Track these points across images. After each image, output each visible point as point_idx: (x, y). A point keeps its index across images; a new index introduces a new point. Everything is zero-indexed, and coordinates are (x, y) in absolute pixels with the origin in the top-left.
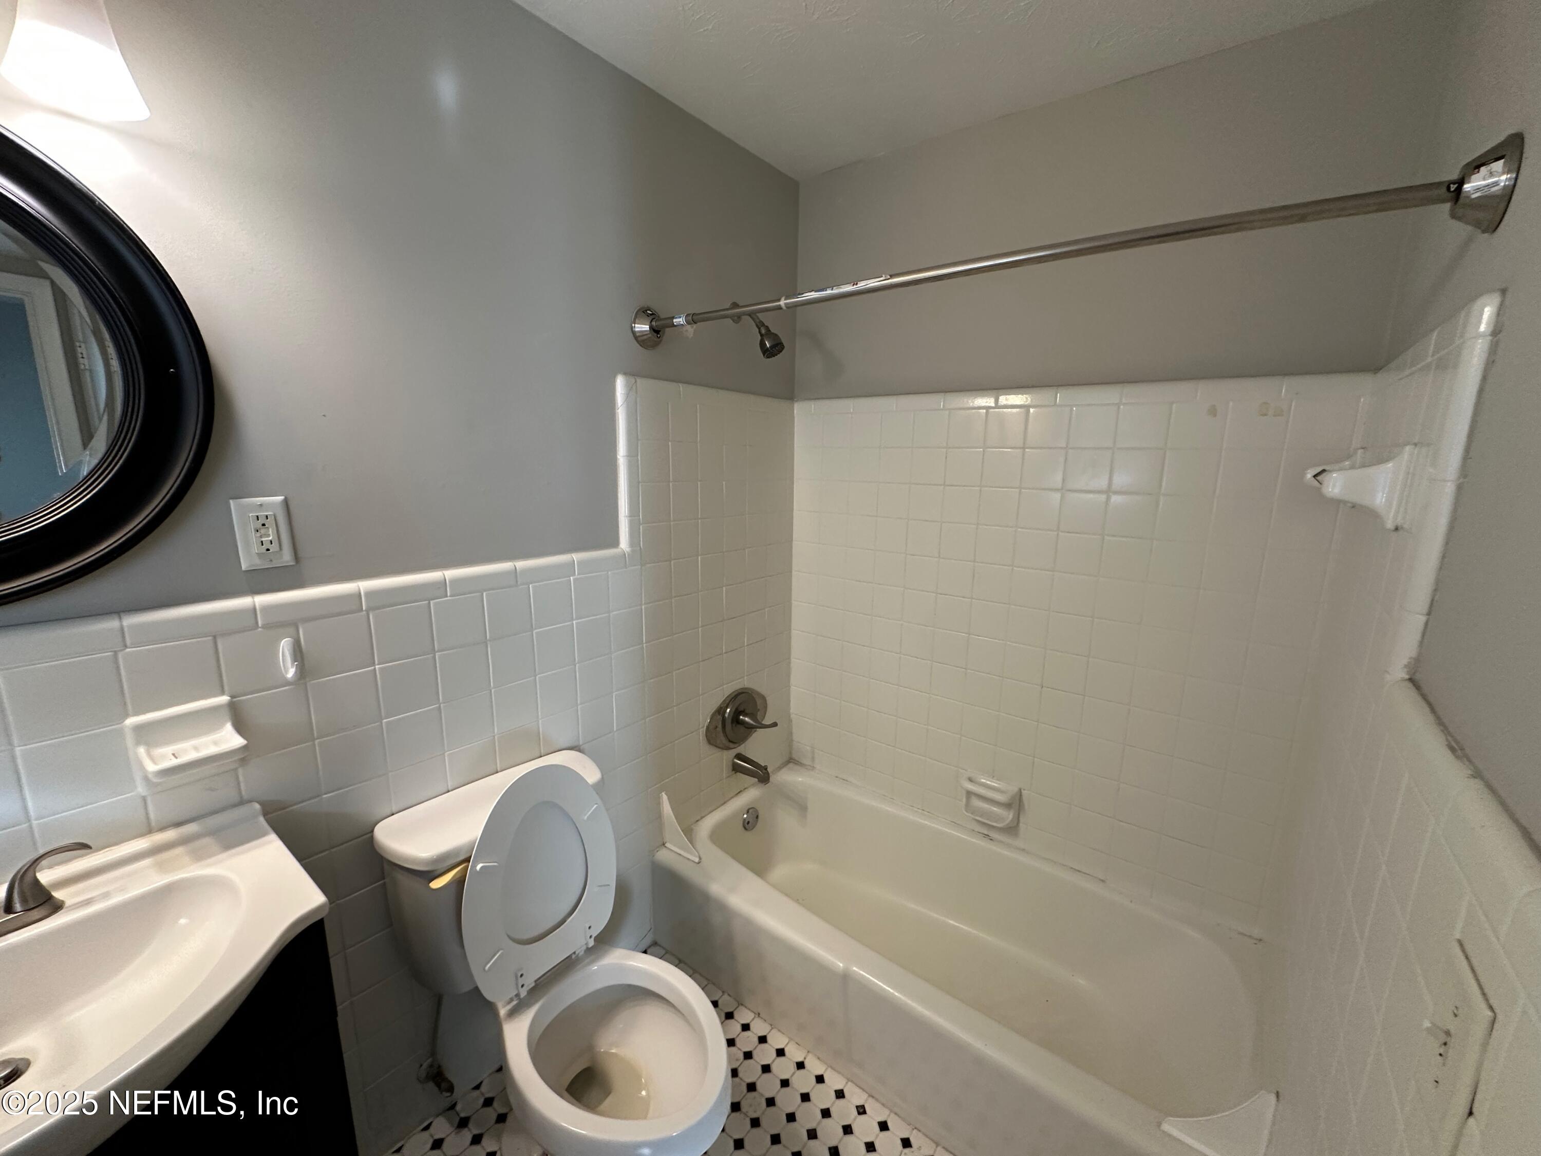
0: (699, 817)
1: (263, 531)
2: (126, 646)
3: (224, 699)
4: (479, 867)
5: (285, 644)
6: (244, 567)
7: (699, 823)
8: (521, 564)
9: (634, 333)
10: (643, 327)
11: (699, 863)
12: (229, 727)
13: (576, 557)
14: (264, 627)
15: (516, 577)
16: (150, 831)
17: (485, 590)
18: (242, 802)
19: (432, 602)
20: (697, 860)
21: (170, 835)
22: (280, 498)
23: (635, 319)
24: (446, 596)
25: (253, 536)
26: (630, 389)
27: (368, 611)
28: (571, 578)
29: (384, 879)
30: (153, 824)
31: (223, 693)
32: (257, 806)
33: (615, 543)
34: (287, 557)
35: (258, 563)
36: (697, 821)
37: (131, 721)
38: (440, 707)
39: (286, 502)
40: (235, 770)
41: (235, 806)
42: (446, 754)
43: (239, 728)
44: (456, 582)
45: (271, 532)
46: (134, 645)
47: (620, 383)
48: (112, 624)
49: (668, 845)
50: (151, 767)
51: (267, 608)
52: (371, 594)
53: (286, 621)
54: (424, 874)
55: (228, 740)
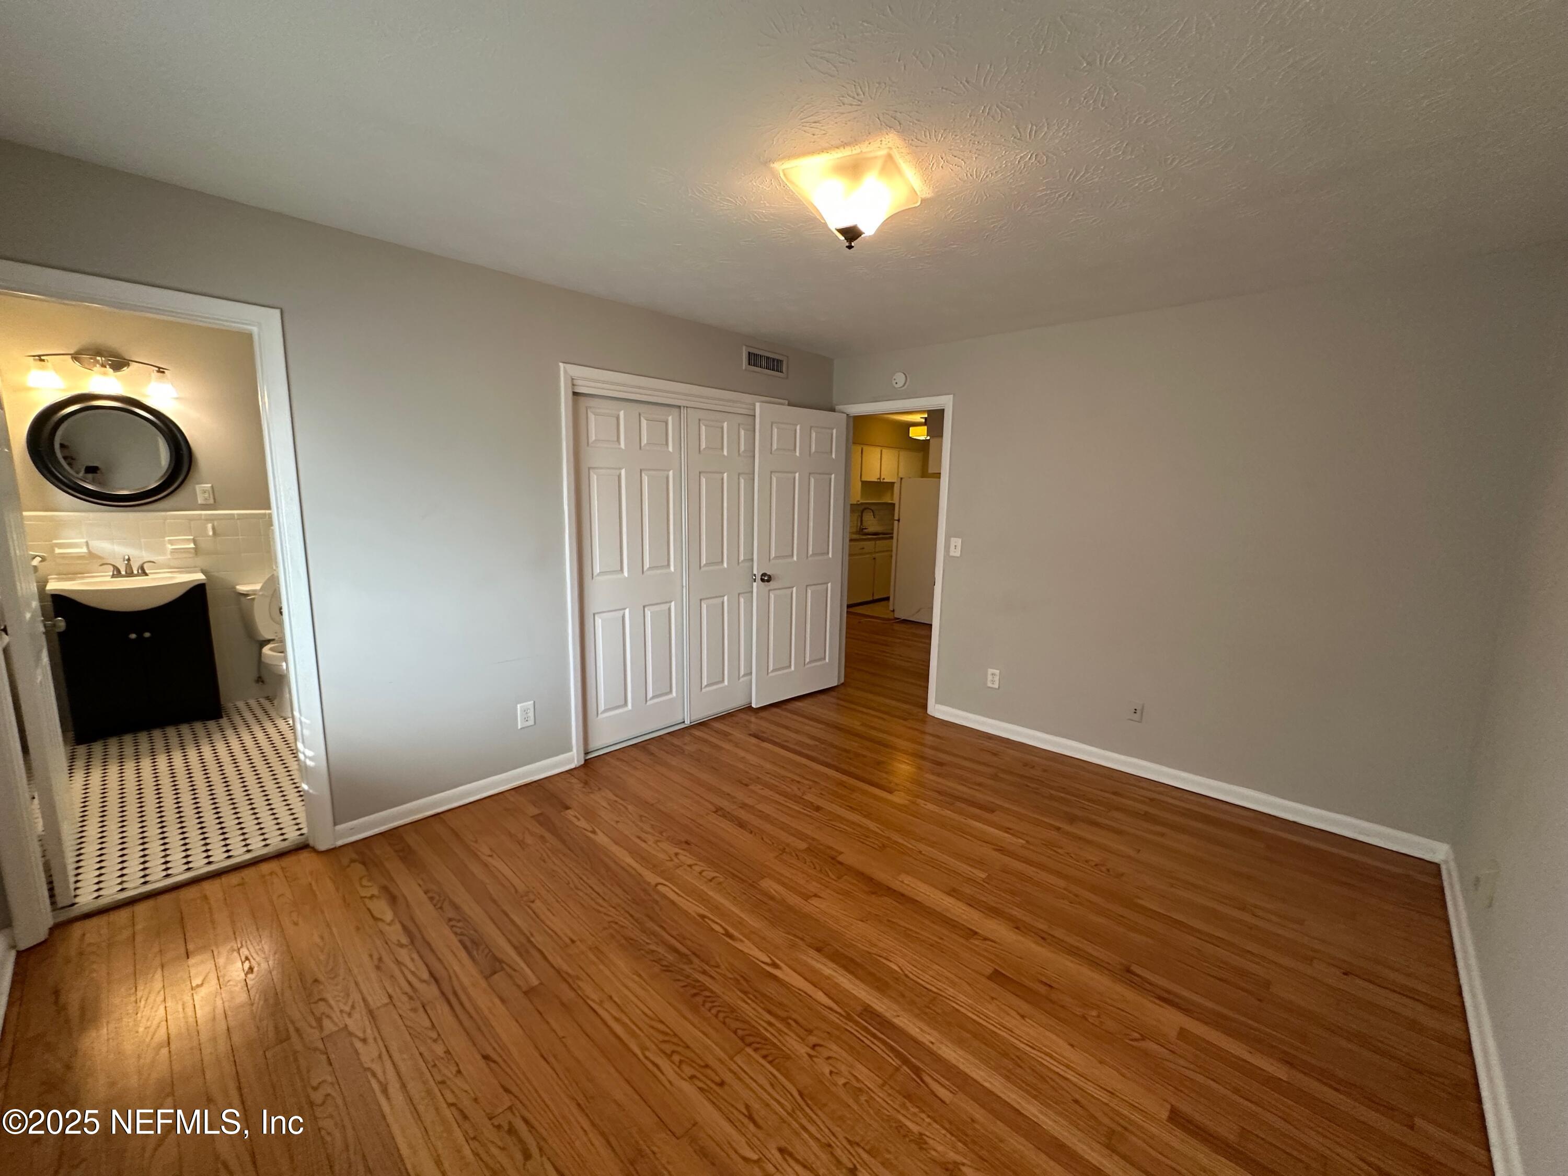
1: (204, 494)
3: (191, 537)
5: (210, 526)
6: (198, 503)
14: (204, 520)
18: (191, 565)
19: (260, 520)
22: (210, 485)
25: (201, 495)
31: (190, 535)
32: (200, 569)
34: (212, 501)
35: (203, 502)
37: (167, 538)
39: (212, 487)
40: (191, 555)
41: (193, 567)
45: (207, 494)
46: (170, 519)
48: (163, 513)
50: (171, 548)
51: (206, 515)
52: (238, 515)
53: (210, 519)
54: (246, 595)
55: (192, 545)
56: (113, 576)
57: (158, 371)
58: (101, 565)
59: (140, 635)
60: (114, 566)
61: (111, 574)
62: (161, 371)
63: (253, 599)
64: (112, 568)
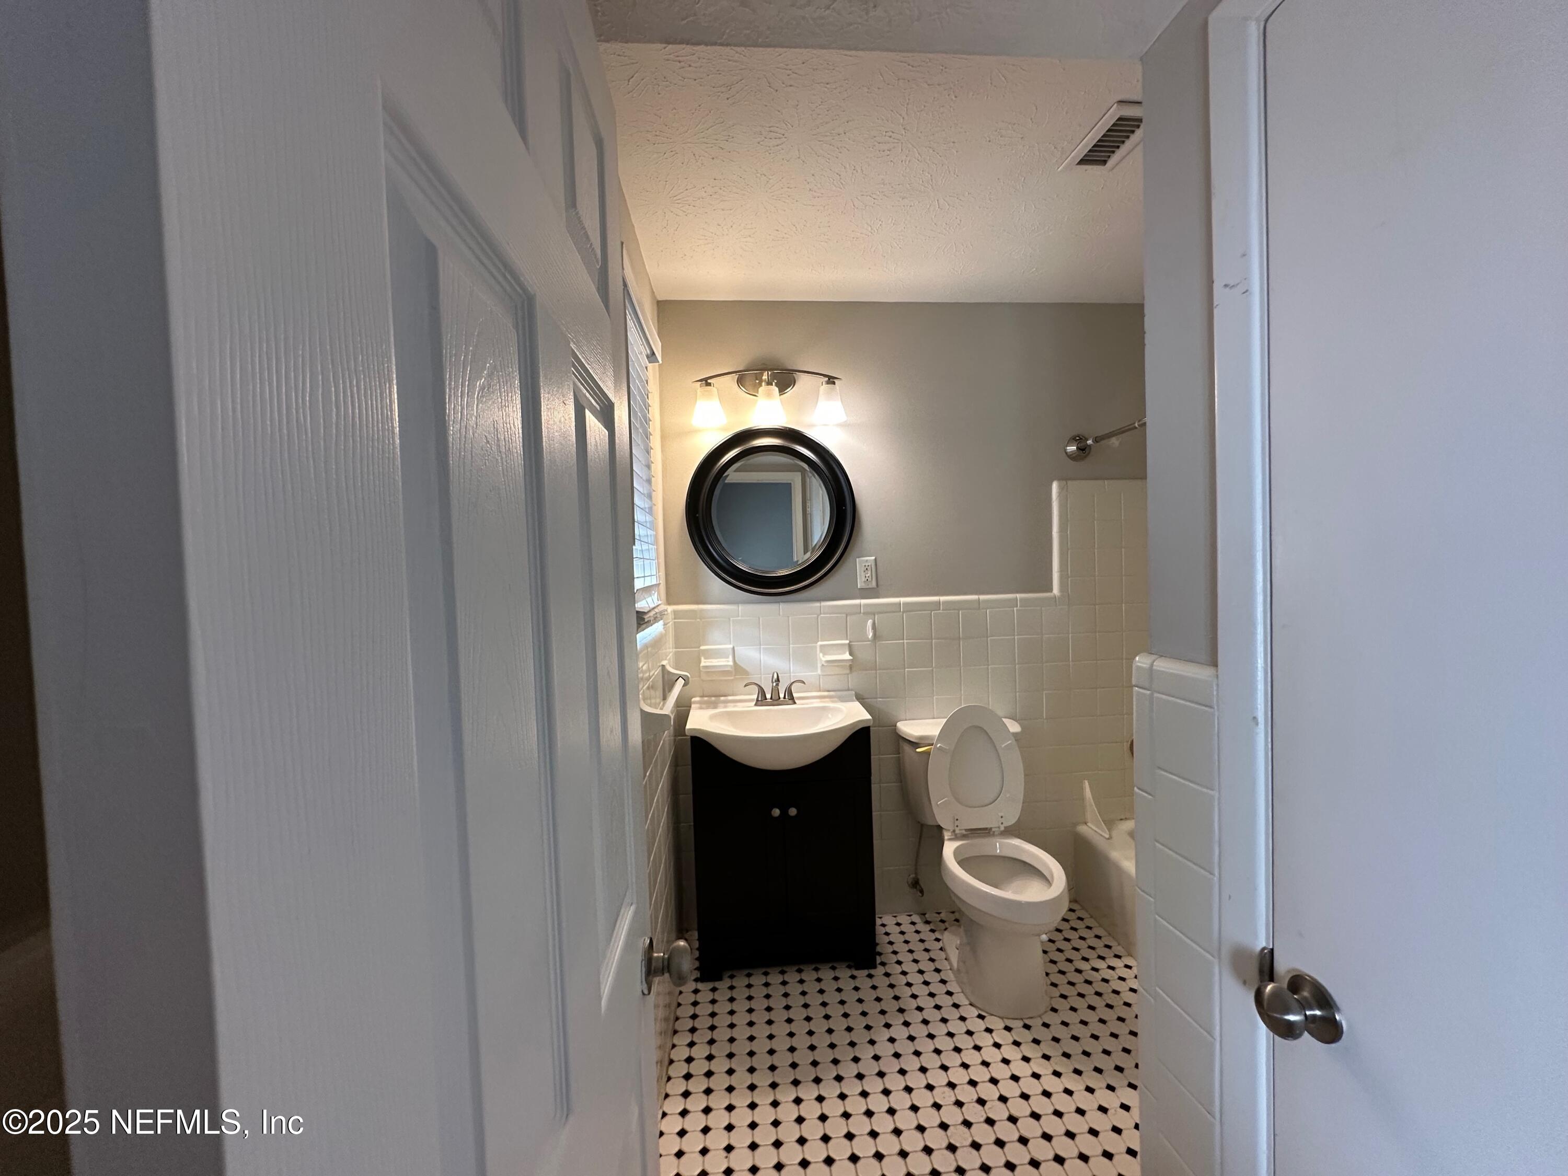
0: (1123, 817)
1: (866, 572)
2: (821, 614)
3: (847, 642)
4: (938, 746)
5: (870, 622)
6: (859, 587)
7: (1122, 821)
8: (982, 597)
9: (1066, 453)
10: (1072, 448)
11: (1108, 839)
12: (848, 653)
13: (1018, 596)
14: (864, 613)
15: (979, 604)
16: (820, 691)
17: (961, 609)
18: (848, 690)
19: (933, 612)
20: (1107, 836)
21: (826, 693)
22: (874, 558)
23: (1068, 443)
24: (940, 610)
25: (863, 574)
26: (1061, 489)
27: (903, 612)
28: (1015, 609)
29: (899, 754)
30: (821, 689)
31: (847, 639)
32: (854, 693)
33: (1051, 590)
34: (874, 584)
35: (864, 586)
36: (1121, 819)
37: (820, 643)
38: (933, 670)
39: (876, 560)
40: (848, 674)
41: (846, 690)
42: (935, 698)
43: (851, 654)
44: (945, 602)
45: (869, 572)
46: (824, 614)
47: (1055, 486)
48: (817, 604)
49: (1089, 824)
50: (824, 659)
51: (866, 605)
52: (906, 604)
53: (871, 612)
54: (915, 744)
55: (847, 656)
56: (758, 703)
57: (828, 383)
58: (745, 686)
59: (784, 812)
60: (759, 686)
61: (755, 697)
62: (831, 380)
63: (927, 753)
64: (756, 688)
